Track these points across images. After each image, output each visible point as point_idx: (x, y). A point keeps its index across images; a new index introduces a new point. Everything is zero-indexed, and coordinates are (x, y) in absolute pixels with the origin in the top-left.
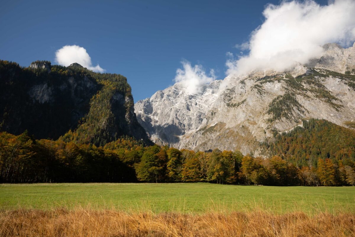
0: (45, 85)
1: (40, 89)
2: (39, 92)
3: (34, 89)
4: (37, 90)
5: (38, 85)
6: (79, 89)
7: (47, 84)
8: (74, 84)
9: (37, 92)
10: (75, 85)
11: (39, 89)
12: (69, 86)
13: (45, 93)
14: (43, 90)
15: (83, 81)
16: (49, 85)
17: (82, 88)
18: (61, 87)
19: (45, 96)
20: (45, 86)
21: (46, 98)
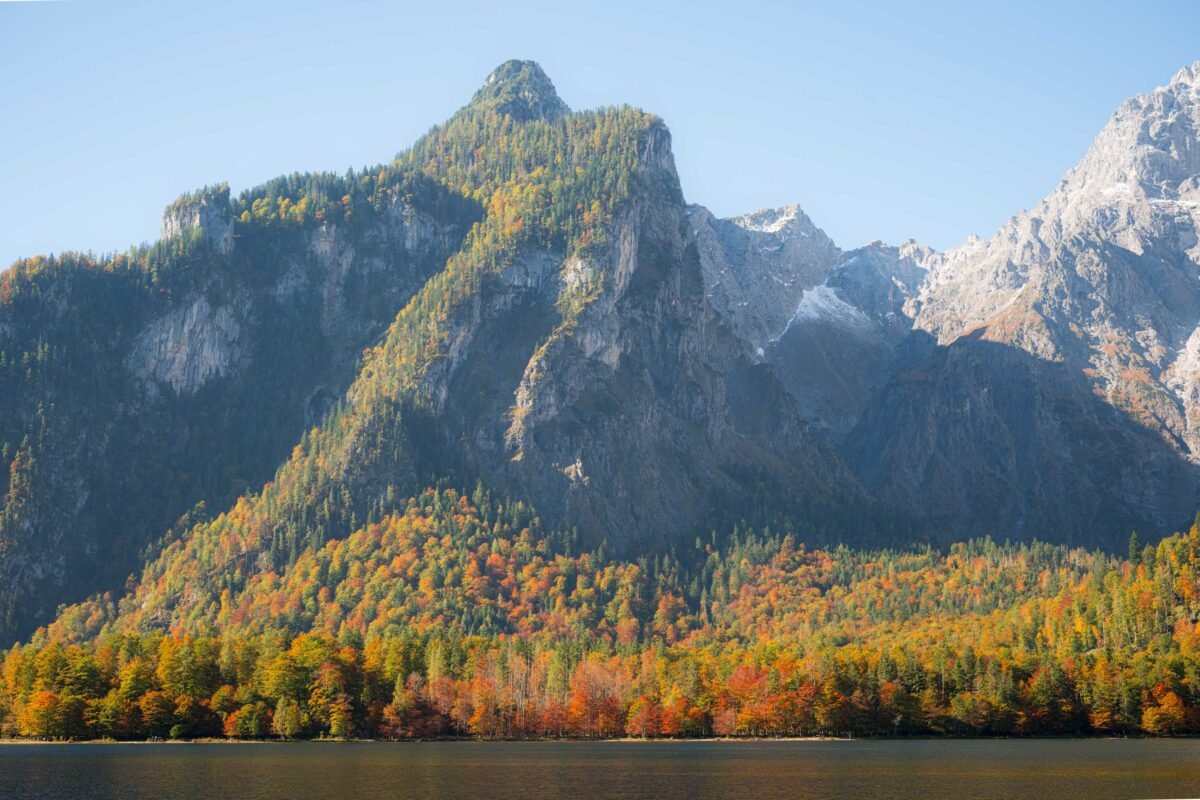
0: (195, 308)
1: (172, 331)
2: (170, 345)
3: (146, 341)
4: (161, 342)
5: (161, 320)
6: (365, 272)
7: (203, 298)
8: (341, 253)
9: (163, 349)
10: (347, 261)
11: (168, 332)
12: (317, 272)
13: (203, 342)
14: (192, 332)
15: (383, 228)
16: (215, 302)
17: (379, 264)
18: (281, 289)
19: (207, 352)
20: (198, 309)
21: (212, 359)
